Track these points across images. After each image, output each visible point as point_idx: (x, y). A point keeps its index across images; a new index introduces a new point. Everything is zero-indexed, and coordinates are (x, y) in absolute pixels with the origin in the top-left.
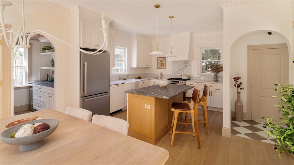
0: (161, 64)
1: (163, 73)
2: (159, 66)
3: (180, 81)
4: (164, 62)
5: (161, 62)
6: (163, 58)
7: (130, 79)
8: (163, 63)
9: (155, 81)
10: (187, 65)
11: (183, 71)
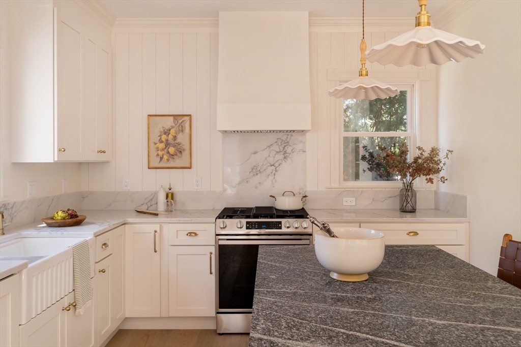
0: (167, 144)
1: (176, 189)
2: (153, 153)
3: (283, 221)
4: (182, 139)
5: (164, 137)
6: (174, 119)
7: (15, 234)
8: (178, 140)
9: (157, 227)
10: (289, 150)
11: (271, 178)
